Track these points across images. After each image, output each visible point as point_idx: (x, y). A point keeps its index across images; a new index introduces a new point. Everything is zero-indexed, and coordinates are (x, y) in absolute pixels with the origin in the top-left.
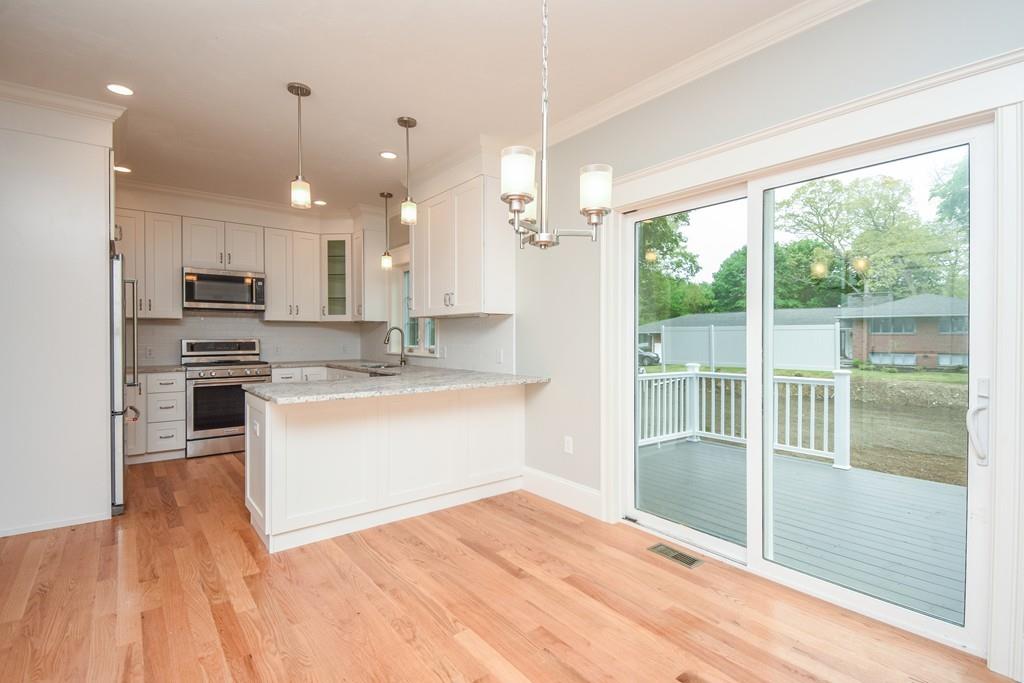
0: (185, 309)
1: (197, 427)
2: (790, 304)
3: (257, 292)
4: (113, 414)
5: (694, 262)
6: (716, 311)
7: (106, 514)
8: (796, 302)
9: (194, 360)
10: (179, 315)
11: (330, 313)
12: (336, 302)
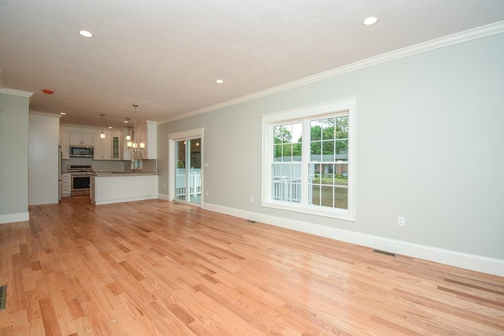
0: (70, 157)
1: (74, 188)
2: (326, 153)
3: (91, 151)
4: (59, 180)
5: (289, 134)
6: (298, 155)
7: (57, 202)
8: (328, 152)
9: (72, 171)
10: (69, 158)
11: (114, 157)
12: (116, 154)
